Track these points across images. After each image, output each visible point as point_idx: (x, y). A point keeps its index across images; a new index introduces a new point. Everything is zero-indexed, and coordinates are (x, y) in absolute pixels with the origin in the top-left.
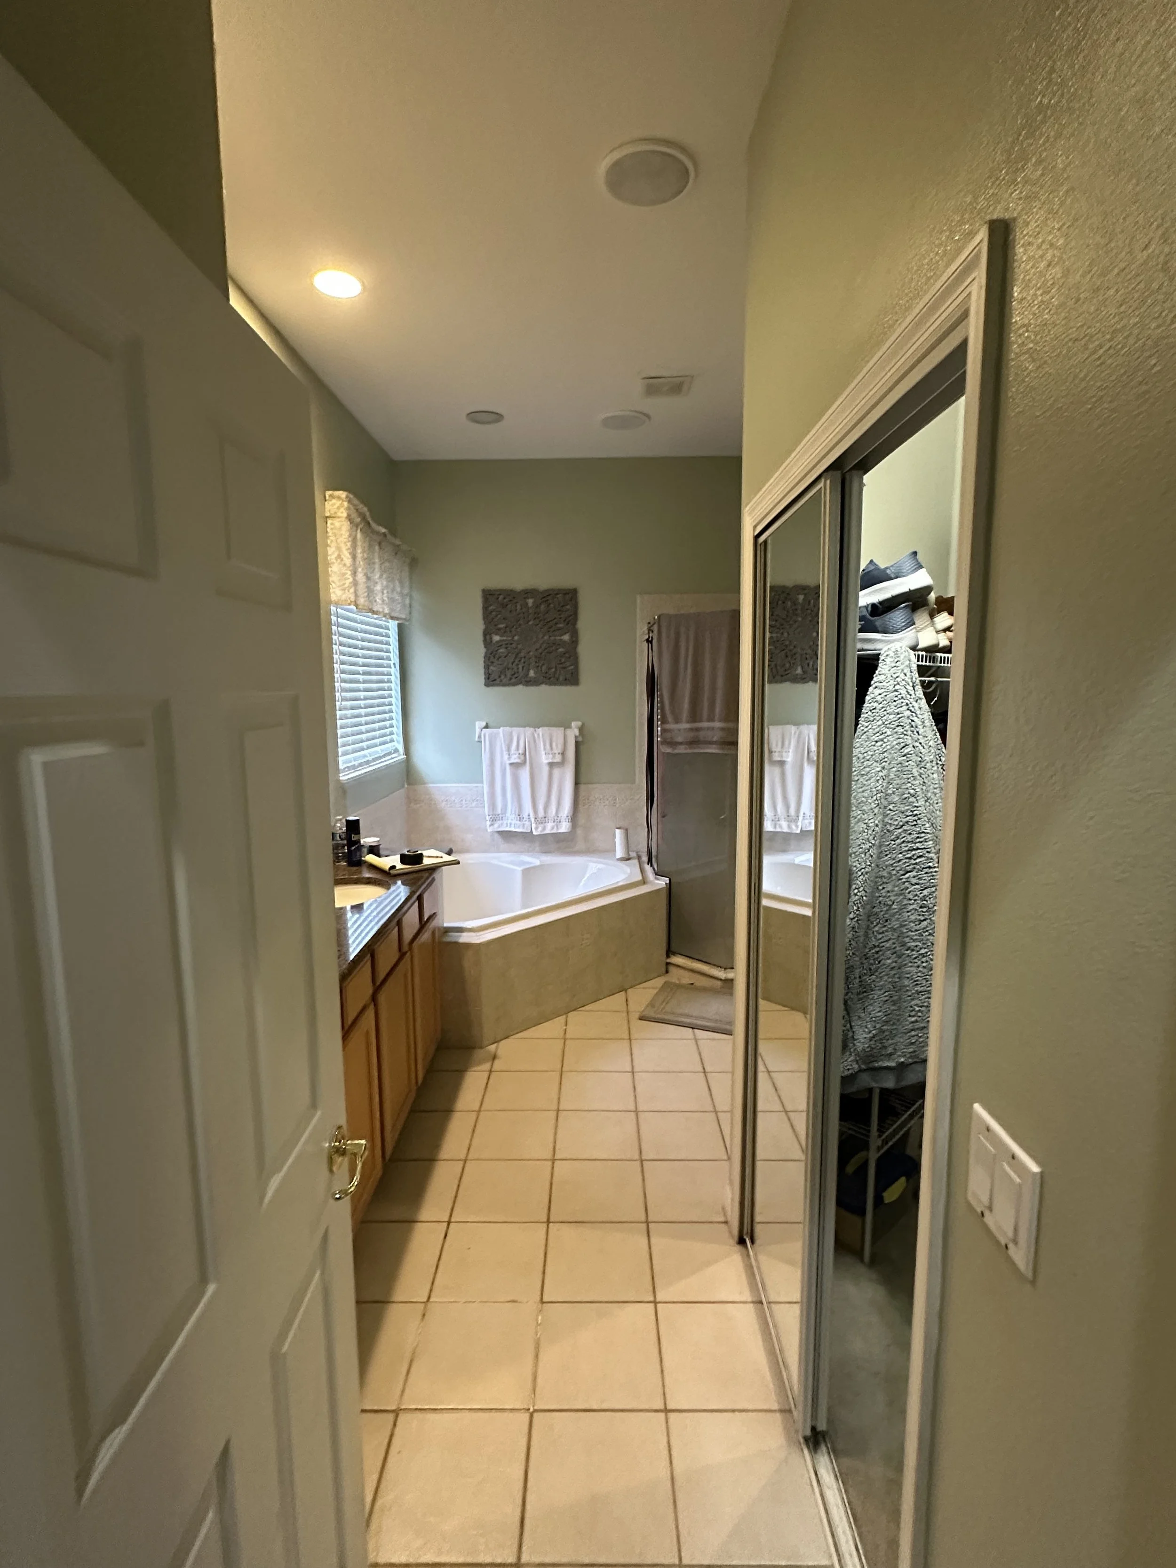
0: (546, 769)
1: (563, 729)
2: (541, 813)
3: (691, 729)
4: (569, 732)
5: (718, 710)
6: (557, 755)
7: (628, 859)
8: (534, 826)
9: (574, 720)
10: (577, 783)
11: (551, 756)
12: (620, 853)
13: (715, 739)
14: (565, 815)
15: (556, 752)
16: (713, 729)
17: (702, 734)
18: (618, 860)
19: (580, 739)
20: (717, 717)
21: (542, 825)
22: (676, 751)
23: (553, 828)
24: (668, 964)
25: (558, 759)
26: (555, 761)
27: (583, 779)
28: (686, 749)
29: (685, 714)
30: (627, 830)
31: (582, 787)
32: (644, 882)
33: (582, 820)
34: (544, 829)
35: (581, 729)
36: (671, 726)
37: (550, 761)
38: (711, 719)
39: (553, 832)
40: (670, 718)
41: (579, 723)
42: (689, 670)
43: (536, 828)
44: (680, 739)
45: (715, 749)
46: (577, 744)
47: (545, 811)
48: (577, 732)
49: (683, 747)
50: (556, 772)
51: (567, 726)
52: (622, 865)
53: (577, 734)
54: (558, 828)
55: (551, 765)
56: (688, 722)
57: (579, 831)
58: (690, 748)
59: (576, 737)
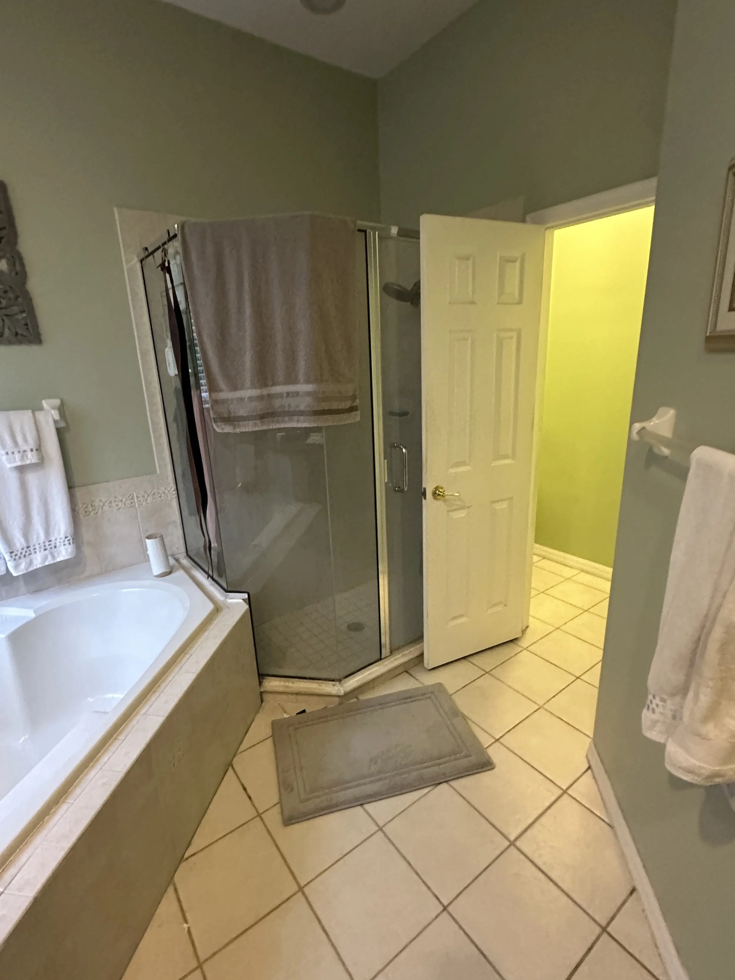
0: (13, 479)
1: (29, 412)
2: (19, 542)
3: (261, 398)
4: (40, 415)
5: (302, 364)
6: (29, 454)
7: (170, 573)
8: (10, 565)
9: (49, 397)
10: (71, 487)
11: (17, 456)
12: (157, 567)
13: (302, 408)
14: (62, 535)
15: (28, 448)
16: (297, 394)
17: (277, 403)
18: (157, 576)
19: (62, 425)
20: (301, 376)
21: (28, 560)
22: (238, 430)
23: (46, 558)
24: (261, 693)
25: (31, 458)
26: (28, 462)
27: (77, 480)
28: (255, 425)
29: (248, 376)
30: (162, 538)
31: (79, 493)
32: (217, 610)
33: (87, 535)
34: (31, 563)
35: (61, 409)
36: (226, 395)
37: (19, 463)
38: (291, 379)
39: (47, 563)
40: (221, 383)
41: (57, 402)
42: (248, 310)
43: (16, 567)
44: (242, 413)
45: (304, 421)
46: (59, 432)
47: (26, 535)
48: (56, 415)
49: (251, 423)
50: (32, 478)
51: (36, 408)
52: (161, 582)
53: (57, 417)
54: (53, 557)
55: (21, 469)
56: (253, 387)
57: (87, 550)
58: (262, 423)
59: (55, 422)
